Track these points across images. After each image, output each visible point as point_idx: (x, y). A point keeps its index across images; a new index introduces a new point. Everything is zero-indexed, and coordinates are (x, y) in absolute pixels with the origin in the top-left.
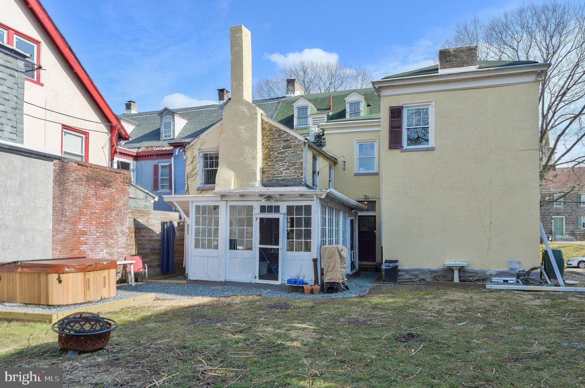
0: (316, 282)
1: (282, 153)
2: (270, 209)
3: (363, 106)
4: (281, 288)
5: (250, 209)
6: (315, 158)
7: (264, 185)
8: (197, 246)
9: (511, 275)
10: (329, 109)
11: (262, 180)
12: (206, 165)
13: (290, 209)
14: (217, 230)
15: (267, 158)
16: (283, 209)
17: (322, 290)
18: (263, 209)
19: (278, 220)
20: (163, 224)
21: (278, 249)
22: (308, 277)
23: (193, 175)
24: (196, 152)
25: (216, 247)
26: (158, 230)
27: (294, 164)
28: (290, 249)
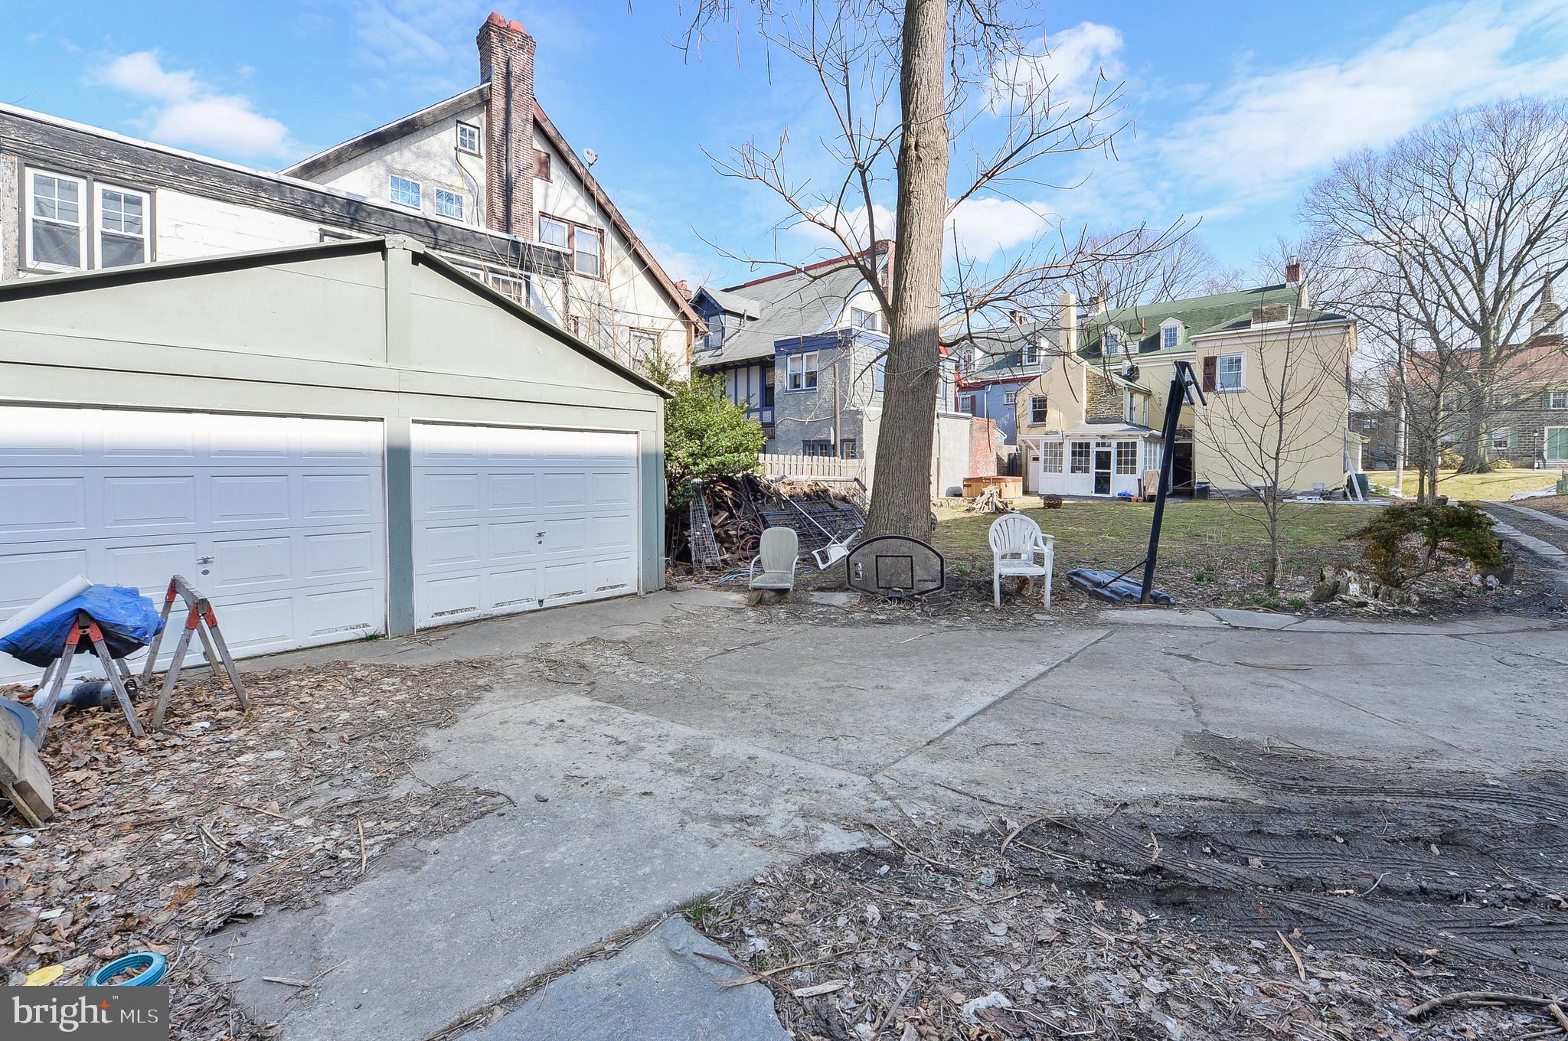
0: (1140, 495)
1: (1104, 396)
2: (1104, 445)
3: (1181, 333)
4: (1113, 499)
5: (1088, 445)
6: (1132, 397)
7: (1087, 423)
8: (1045, 471)
9: (1314, 495)
10: (1141, 333)
11: (1086, 418)
12: (1034, 407)
13: (1119, 445)
14: (1061, 460)
15: (1091, 400)
16: (1114, 444)
17: (1145, 500)
18: (1098, 445)
19: (1109, 453)
20: (1009, 455)
21: (1109, 473)
22: (1134, 491)
23: (1023, 415)
24: (1027, 397)
25: (1061, 471)
26: (1006, 460)
27: (1115, 405)
28: (1119, 472)
